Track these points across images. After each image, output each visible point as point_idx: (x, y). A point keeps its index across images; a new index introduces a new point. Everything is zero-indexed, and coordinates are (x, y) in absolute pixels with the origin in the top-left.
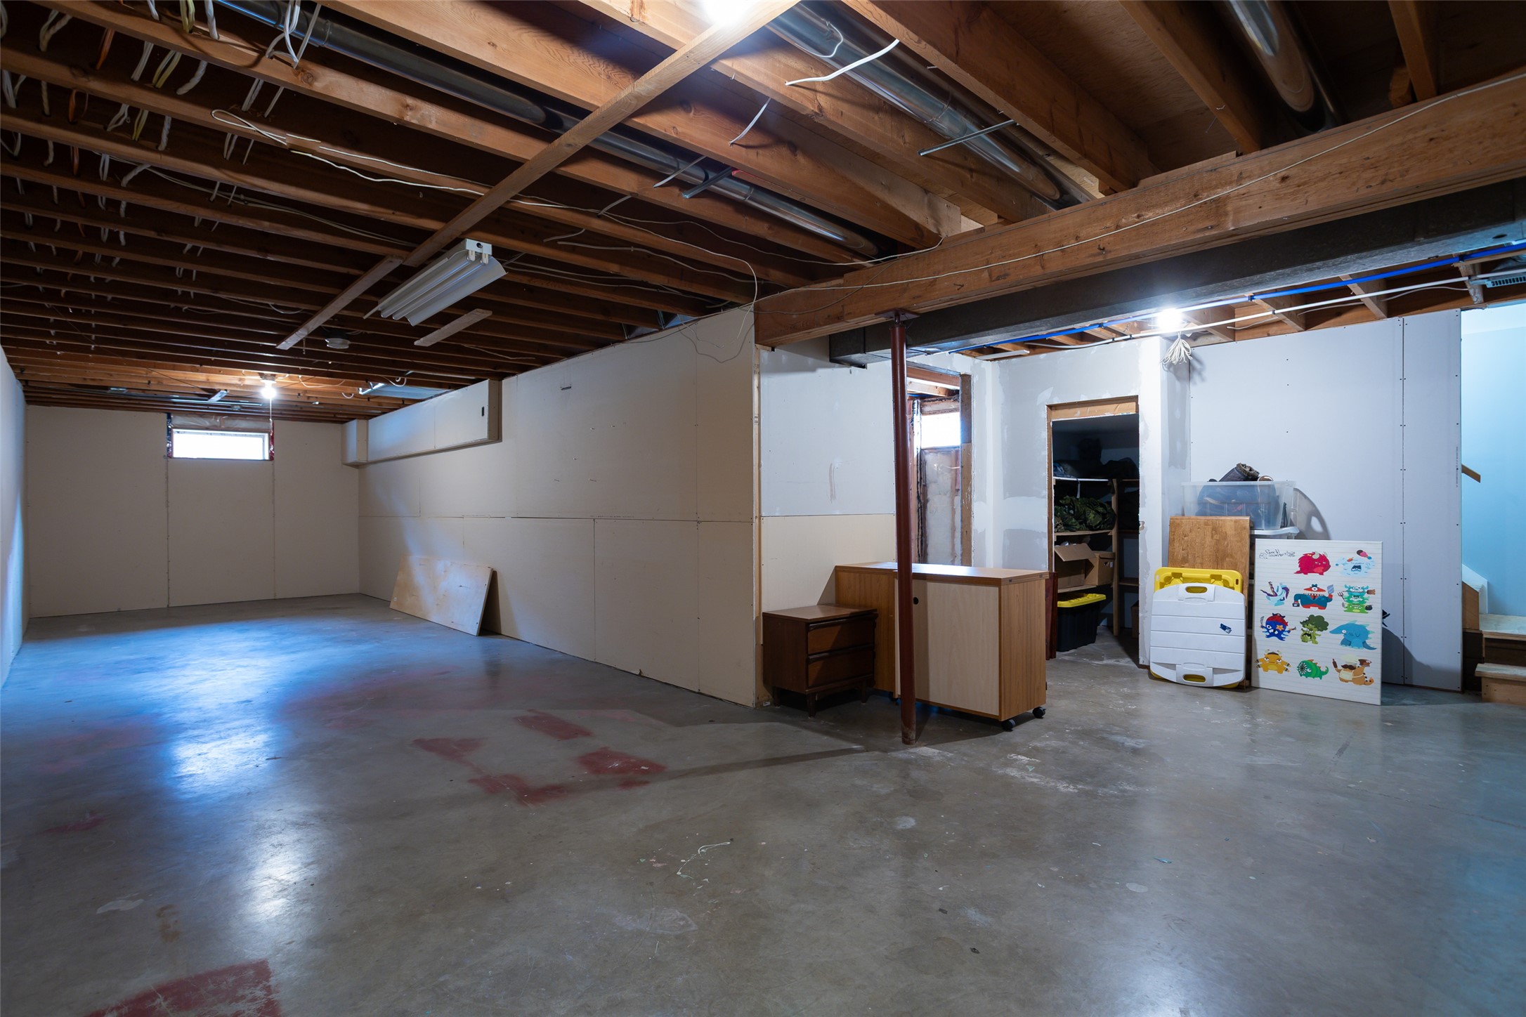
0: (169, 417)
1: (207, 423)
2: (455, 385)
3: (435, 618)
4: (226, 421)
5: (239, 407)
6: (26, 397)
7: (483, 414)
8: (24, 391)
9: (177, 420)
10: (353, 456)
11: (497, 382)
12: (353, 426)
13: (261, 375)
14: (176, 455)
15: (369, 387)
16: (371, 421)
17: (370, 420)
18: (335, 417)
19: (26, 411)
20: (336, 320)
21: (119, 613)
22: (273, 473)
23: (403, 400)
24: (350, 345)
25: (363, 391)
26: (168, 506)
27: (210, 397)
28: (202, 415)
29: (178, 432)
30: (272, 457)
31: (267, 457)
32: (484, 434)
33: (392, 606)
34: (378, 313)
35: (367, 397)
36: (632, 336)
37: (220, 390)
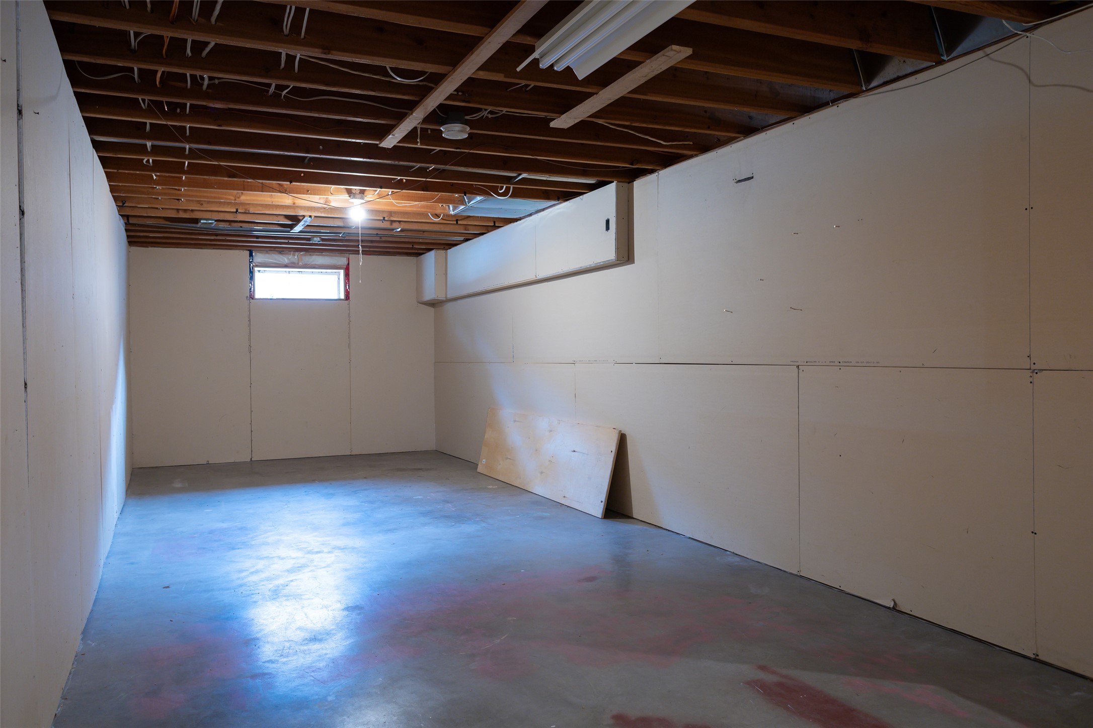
0: (251, 255)
1: (285, 259)
2: (566, 194)
3: (539, 489)
4: (304, 258)
5: (319, 239)
6: (128, 237)
7: (608, 228)
8: (127, 230)
9: (259, 257)
10: (430, 293)
11: (625, 185)
12: (431, 258)
13: (349, 192)
14: (258, 295)
15: (462, 202)
16: (452, 252)
17: (449, 251)
18: (412, 248)
19: (129, 252)
20: (460, 93)
21: (208, 467)
22: (349, 314)
23: (495, 220)
24: (469, 134)
25: (453, 211)
26: (250, 352)
27: (292, 227)
28: (281, 251)
29: (259, 271)
30: (347, 296)
31: (342, 296)
32: (610, 254)
33: (480, 469)
34: (536, 62)
35: (455, 219)
36: (874, 84)
37: (304, 216)
